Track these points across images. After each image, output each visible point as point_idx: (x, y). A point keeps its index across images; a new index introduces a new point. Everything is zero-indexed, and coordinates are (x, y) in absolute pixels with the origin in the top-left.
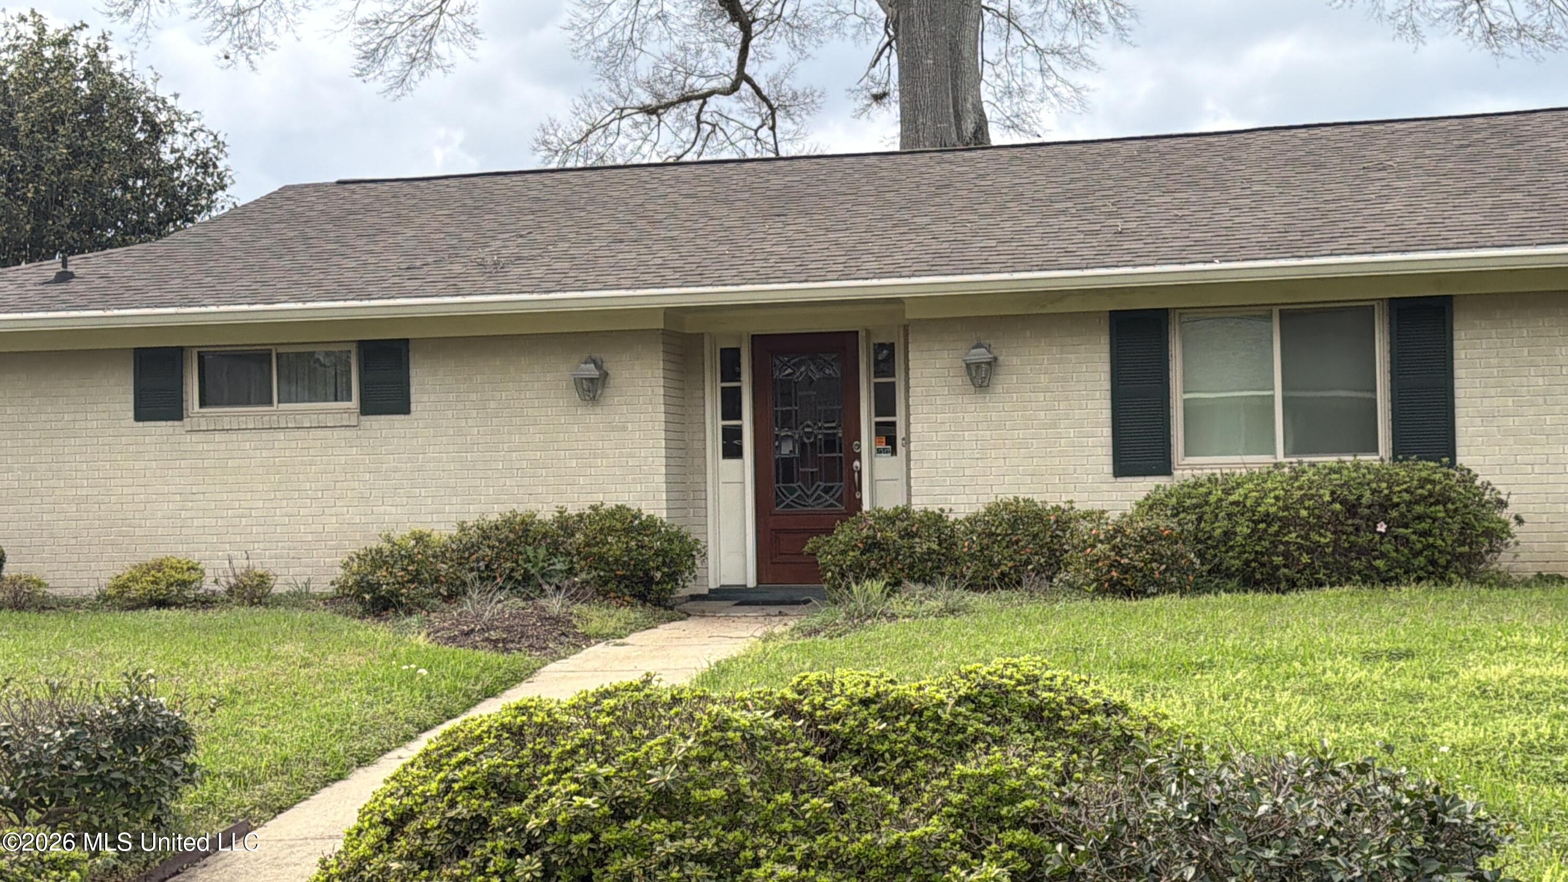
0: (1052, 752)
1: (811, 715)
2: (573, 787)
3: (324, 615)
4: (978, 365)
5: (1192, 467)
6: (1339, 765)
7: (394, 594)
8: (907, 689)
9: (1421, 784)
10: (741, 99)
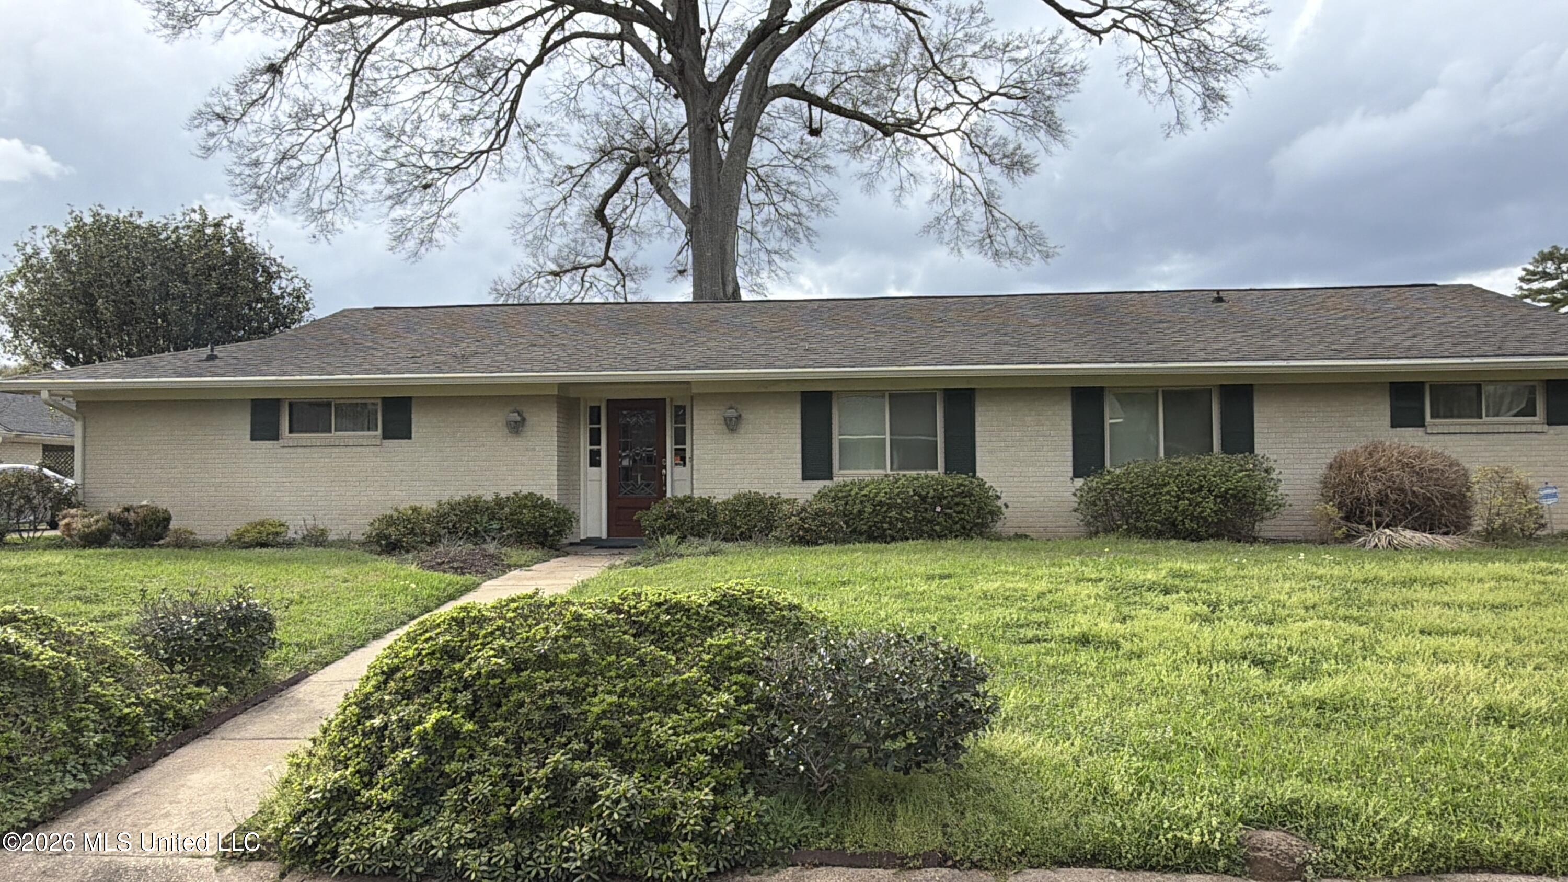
0: (759, 631)
1: (629, 612)
2: (492, 653)
3: (358, 552)
4: (731, 419)
5: (843, 476)
6: (908, 637)
7: (399, 541)
8: (682, 597)
9: (950, 647)
10: (606, 269)
